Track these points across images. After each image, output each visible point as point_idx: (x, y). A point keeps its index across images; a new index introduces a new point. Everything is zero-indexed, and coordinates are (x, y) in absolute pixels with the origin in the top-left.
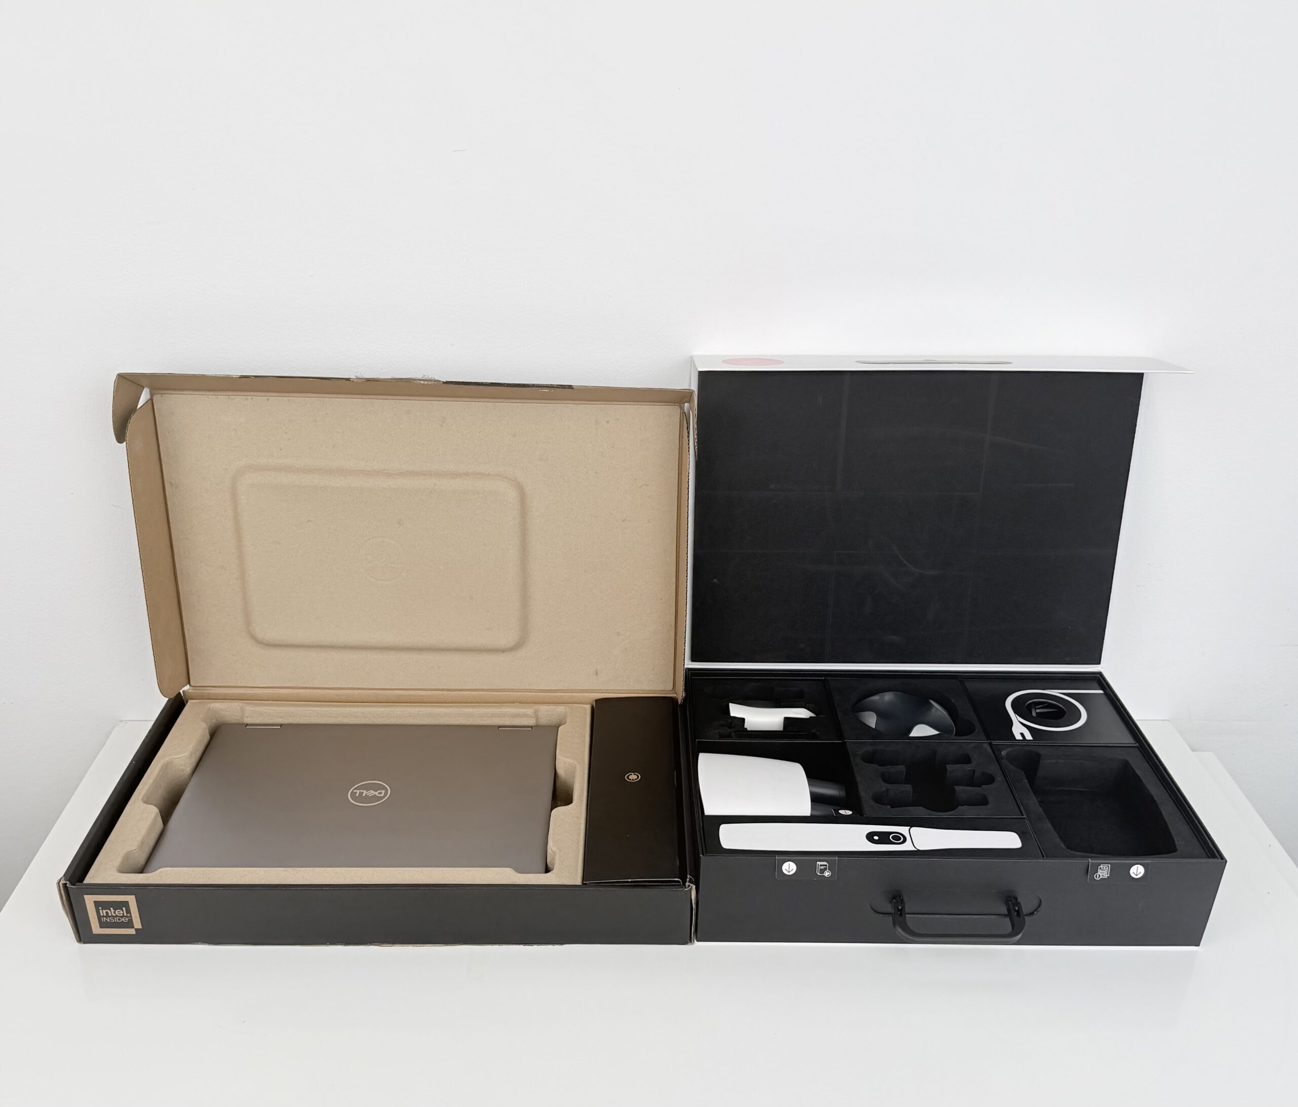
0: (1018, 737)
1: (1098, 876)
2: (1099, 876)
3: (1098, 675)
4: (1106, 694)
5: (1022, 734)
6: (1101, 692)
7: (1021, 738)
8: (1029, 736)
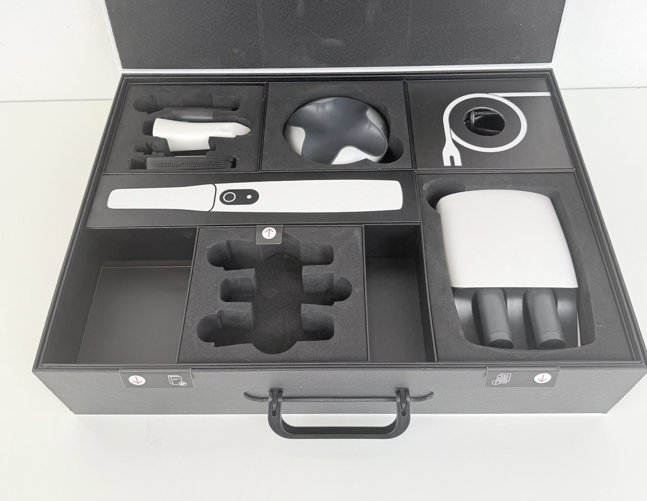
0: (447, 163)
1: (496, 382)
2: (498, 382)
3: (548, 73)
4: (552, 97)
5: (452, 158)
6: (548, 94)
7: (449, 164)
8: (458, 162)
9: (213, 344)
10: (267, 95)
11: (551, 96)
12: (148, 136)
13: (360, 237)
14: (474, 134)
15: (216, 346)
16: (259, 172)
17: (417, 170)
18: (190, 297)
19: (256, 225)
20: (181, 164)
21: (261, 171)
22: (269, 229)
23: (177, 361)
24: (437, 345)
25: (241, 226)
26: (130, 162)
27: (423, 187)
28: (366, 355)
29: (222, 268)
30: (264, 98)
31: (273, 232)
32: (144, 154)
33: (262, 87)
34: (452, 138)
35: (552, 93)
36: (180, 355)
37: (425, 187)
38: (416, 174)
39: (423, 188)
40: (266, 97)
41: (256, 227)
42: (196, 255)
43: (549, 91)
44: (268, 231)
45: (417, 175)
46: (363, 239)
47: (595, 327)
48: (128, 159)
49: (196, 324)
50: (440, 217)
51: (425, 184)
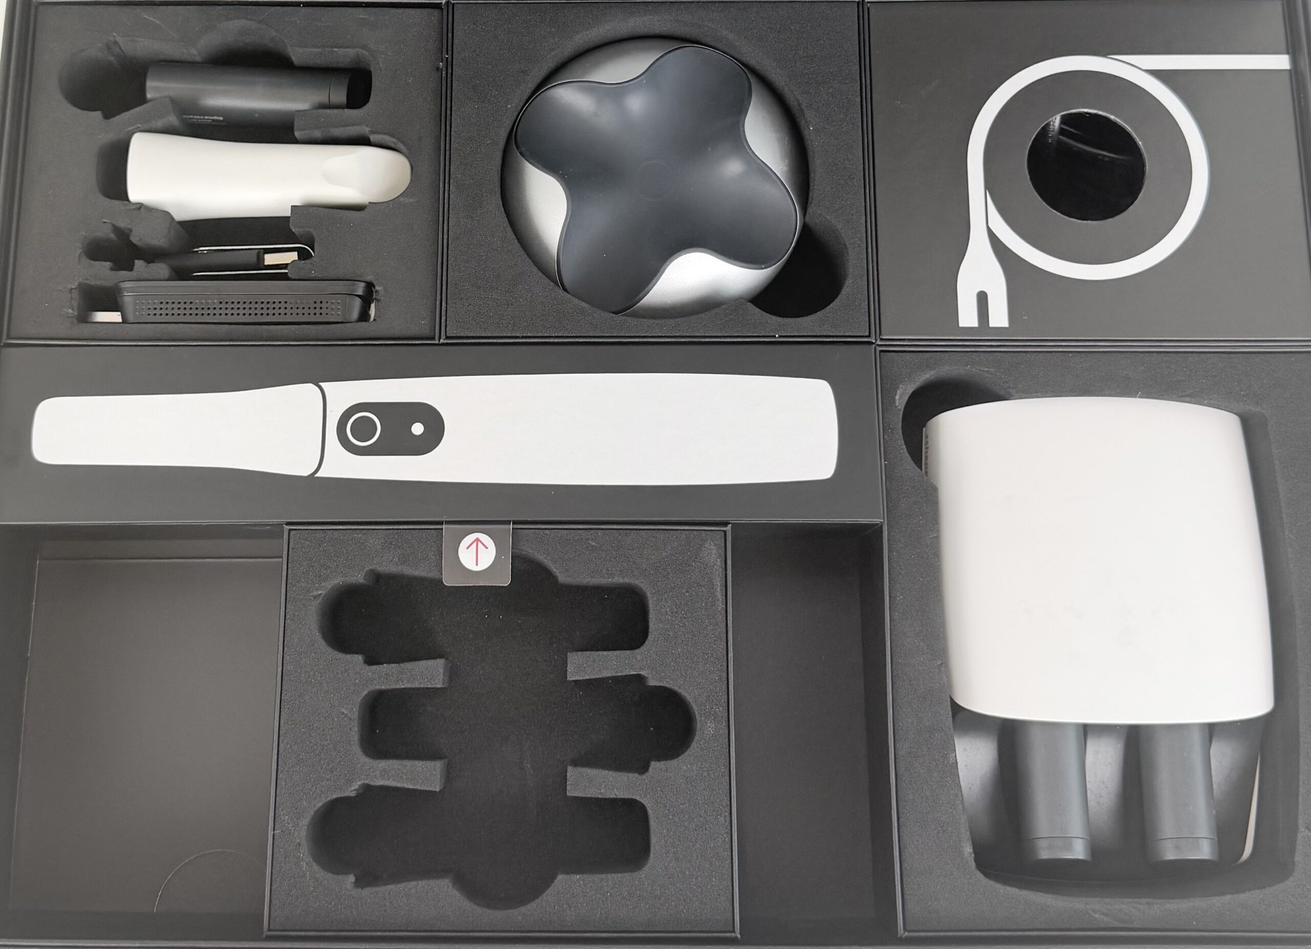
9: (352, 878)
10: (450, 52)
11: (1290, 70)
12: (116, 203)
13: (719, 562)
14: (1054, 211)
15: (361, 882)
16: (439, 341)
17: (882, 340)
18: (281, 745)
19: (441, 523)
20: (221, 306)
21: (447, 338)
22: (477, 540)
23: (267, 927)
24: (905, 886)
25: (401, 527)
26: (75, 294)
27: (896, 394)
28: (730, 915)
29: (359, 658)
30: (444, 59)
31: (487, 548)
32: (112, 269)
33: (436, 12)
34: (989, 225)
35: (1294, 61)
36: (273, 910)
37: (901, 396)
38: (878, 353)
39: (894, 399)
40: (447, 58)
41: (442, 529)
42: (287, 618)
43: (1288, 53)
44: (475, 544)
45: (882, 354)
46: (728, 572)
47: (1299, 836)
48: (70, 286)
49: (305, 822)
50: (937, 497)
51: (901, 386)
